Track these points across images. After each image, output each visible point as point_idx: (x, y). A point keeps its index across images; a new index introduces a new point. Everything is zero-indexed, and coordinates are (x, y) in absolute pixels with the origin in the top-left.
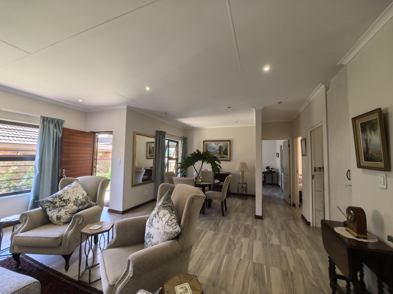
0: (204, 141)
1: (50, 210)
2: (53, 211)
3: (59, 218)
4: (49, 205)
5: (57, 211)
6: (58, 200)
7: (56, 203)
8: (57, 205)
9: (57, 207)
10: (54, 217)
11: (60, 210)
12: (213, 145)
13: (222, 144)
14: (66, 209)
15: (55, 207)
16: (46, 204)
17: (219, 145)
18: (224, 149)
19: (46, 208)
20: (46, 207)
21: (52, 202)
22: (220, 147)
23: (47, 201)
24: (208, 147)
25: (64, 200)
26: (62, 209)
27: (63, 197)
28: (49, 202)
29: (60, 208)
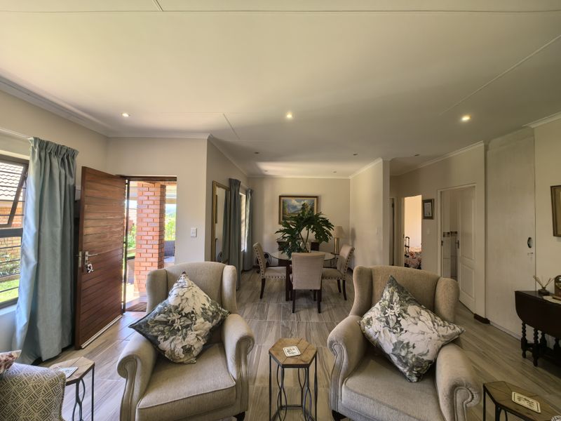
0: (280, 197)
1: (165, 339)
2: (171, 338)
3: (188, 350)
4: (161, 328)
5: (181, 337)
6: (175, 317)
7: (173, 322)
8: (177, 325)
9: (178, 330)
10: (179, 350)
11: (186, 334)
12: (294, 202)
13: (306, 201)
14: (196, 331)
15: (174, 332)
16: (156, 328)
17: (303, 203)
18: (309, 207)
19: (157, 337)
20: (156, 334)
21: (166, 323)
22: (303, 205)
23: (156, 322)
24: (286, 205)
25: (186, 315)
26: (189, 332)
27: (182, 310)
28: (161, 322)
29: (184, 330)
